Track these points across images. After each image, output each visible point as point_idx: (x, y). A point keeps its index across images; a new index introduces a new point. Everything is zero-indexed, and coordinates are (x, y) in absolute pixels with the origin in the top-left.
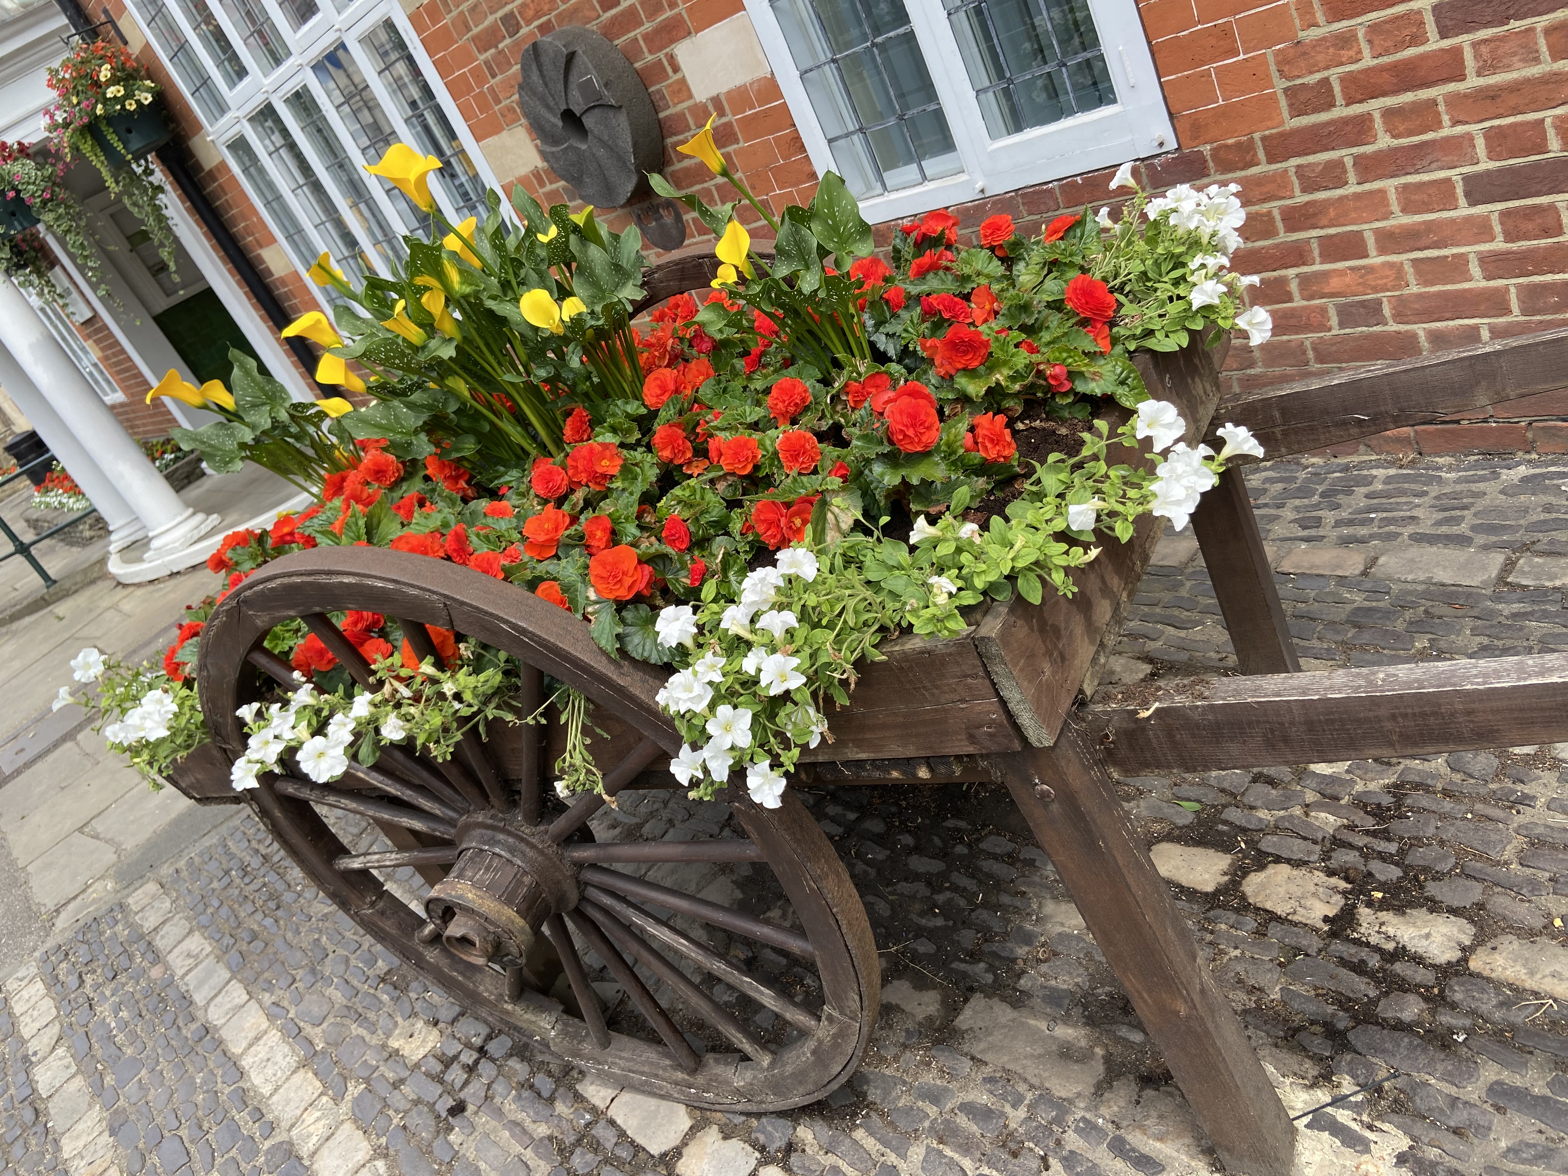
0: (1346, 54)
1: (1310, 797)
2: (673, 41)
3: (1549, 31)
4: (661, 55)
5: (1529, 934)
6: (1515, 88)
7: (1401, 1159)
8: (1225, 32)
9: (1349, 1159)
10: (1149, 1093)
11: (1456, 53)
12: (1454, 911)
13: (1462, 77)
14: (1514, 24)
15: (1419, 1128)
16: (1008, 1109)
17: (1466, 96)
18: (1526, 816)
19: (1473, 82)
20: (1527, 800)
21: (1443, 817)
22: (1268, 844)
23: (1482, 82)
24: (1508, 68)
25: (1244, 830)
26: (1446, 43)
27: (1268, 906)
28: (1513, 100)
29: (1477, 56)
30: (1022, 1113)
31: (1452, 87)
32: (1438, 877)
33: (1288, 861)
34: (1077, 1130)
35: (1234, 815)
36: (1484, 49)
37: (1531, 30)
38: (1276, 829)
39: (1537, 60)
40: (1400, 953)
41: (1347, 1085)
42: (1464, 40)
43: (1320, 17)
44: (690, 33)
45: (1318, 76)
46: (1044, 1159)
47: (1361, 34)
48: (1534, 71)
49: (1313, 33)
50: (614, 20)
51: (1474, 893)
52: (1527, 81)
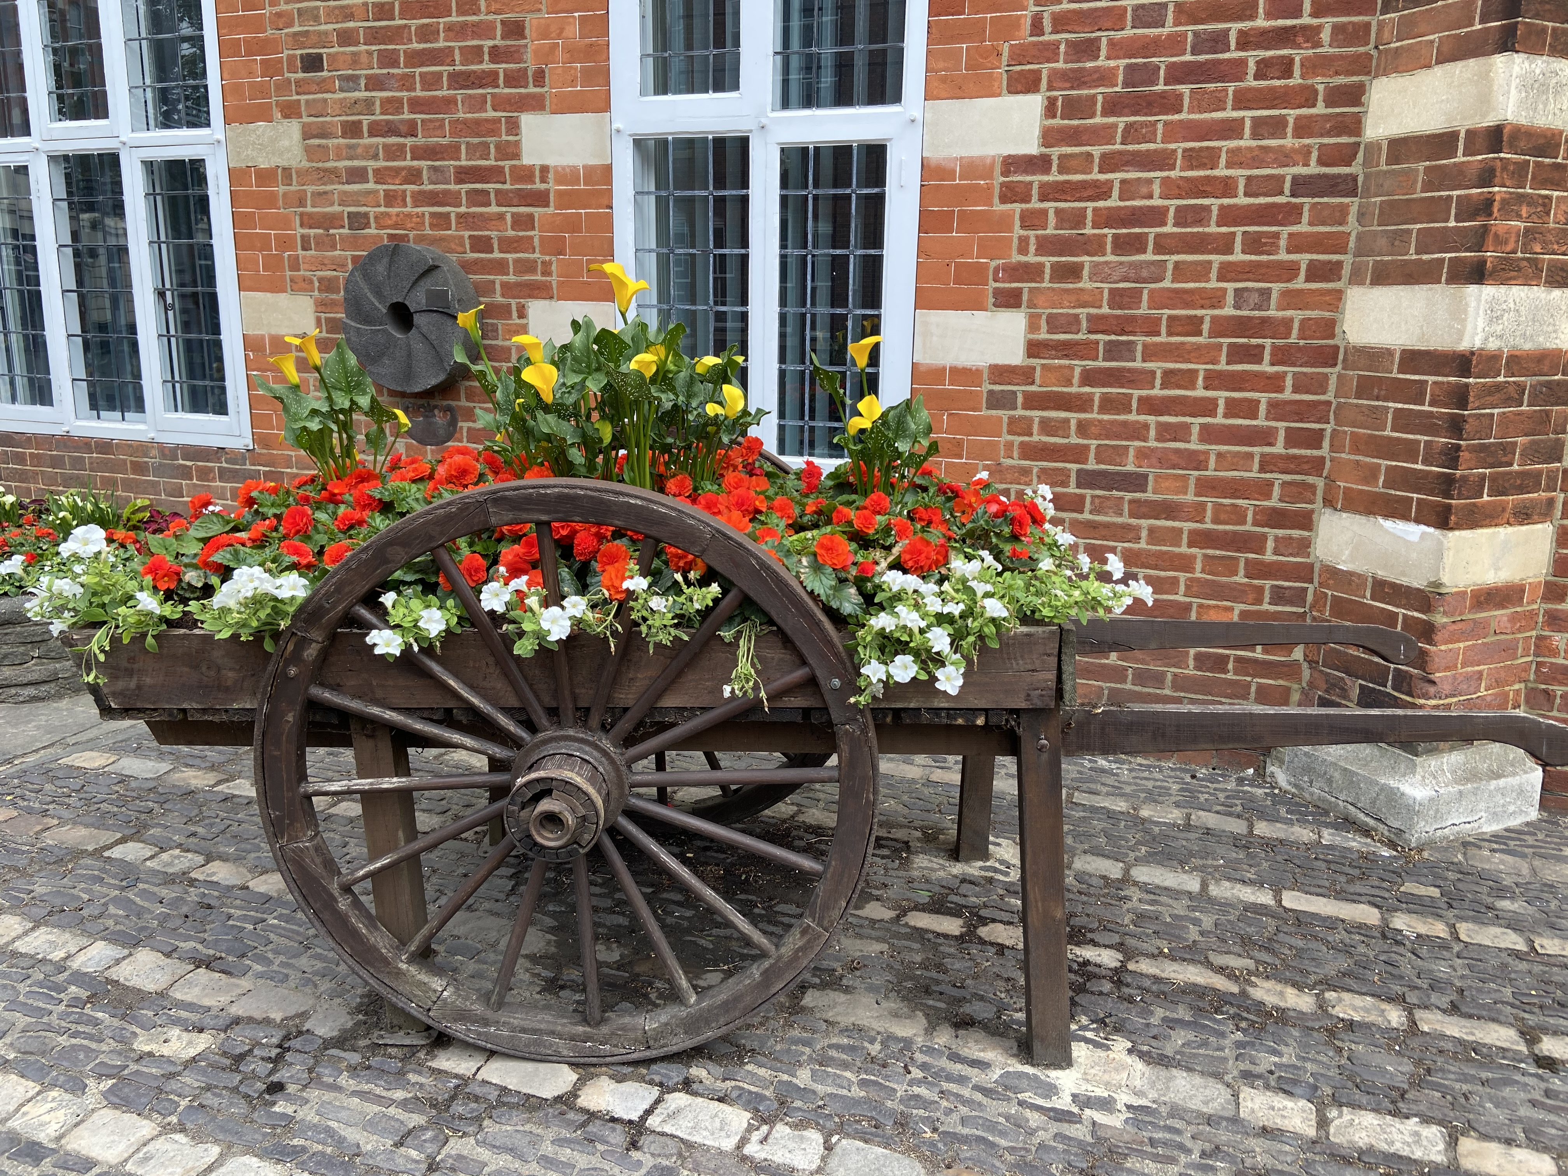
0: (1023, 479)
1: (1001, 892)
2: (531, 296)
3: (1131, 502)
4: (513, 302)
5: (1153, 956)
6: (1107, 526)
7: (1130, 1051)
8: (959, 443)
9: (1103, 1054)
10: (961, 1032)
11: (1082, 497)
12: (1106, 946)
13: (1082, 512)
14: (1114, 492)
15: (1134, 1038)
16: (866, 1044)
17: (1081, 523)
18: (1129, 905)
19: (1086, 516)
20: (1127, 898)
21: (1084, 903)
22: (983, 913)
23: (1091, 517)
24: (1106, 514)
25: (966, 907)
26: (1078, 491)
27: (1000, 941)
28: (1104, 532)
29: (1092, 503)
30: (878, 1046)
31: (1075, 515)
32: (1091, 931)
33: (1001, 922)
34: (921, 1052)
35: (953, 898)
36: (1097, 501)
37: (1122, 498)
38: (985, 906)
39: (1121, 515)
40: (1086, 963)
41: (1084, 1020)
42: (1088, 492)
43: (1016, 455)
44: (552, 298)
45: (1004, 486)
46: (906, 1067)
47: (1035, 471)
48: (1119, 520)
49: (1009, 462)
50: (476, 262)
51: (1116, 939)
52: (1114, 524)
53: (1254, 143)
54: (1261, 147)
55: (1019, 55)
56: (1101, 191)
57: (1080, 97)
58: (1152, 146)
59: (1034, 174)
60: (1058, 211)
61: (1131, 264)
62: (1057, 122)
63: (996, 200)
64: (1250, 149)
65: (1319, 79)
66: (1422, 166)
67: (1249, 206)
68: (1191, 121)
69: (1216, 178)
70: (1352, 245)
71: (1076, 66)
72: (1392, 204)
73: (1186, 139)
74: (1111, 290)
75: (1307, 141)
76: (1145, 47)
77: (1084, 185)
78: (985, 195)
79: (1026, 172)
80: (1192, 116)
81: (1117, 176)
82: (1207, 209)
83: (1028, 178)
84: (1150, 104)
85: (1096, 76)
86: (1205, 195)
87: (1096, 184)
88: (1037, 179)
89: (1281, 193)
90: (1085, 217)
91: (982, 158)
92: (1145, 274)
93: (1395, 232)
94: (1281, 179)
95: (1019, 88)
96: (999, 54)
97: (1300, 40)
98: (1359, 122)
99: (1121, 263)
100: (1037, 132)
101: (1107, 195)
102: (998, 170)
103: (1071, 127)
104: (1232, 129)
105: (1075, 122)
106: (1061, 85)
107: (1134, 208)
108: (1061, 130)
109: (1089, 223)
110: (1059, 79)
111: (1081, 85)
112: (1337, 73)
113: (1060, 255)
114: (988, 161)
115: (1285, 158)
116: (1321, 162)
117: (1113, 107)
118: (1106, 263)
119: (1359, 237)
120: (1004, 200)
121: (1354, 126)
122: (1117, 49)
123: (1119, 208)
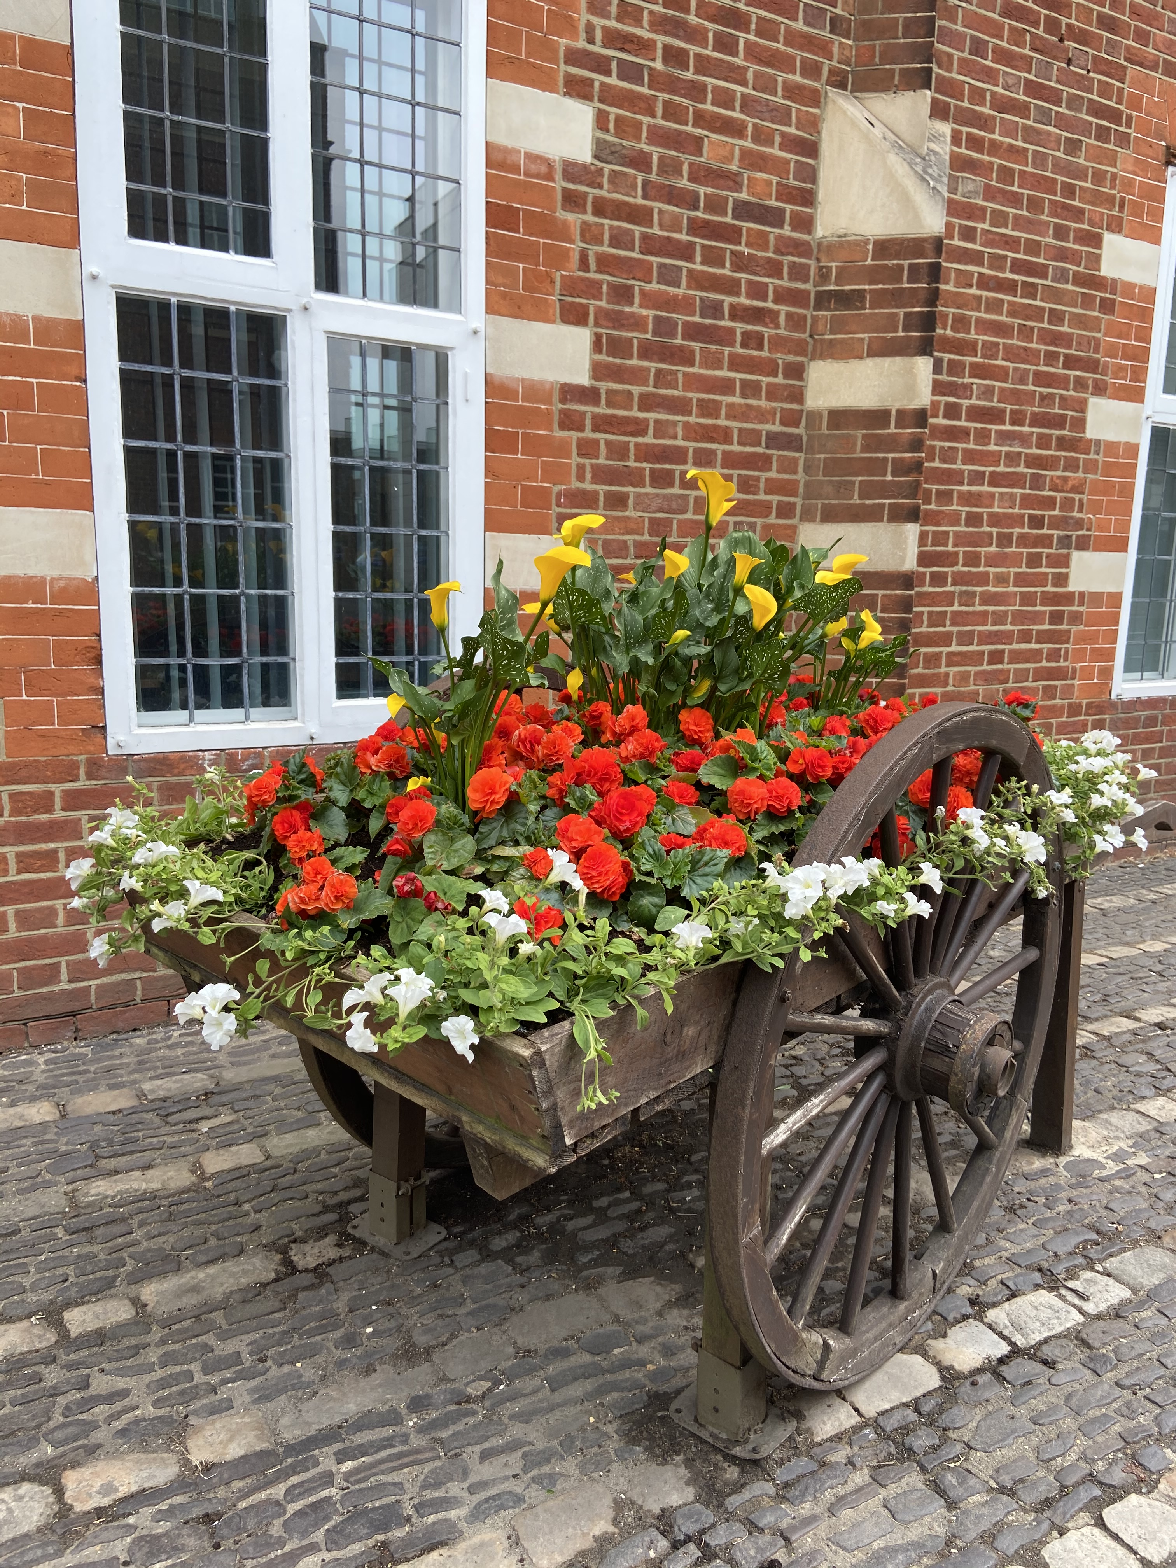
53: (742, 401)
54: (747, 405)
55: (571, 287)
56: (640, 429)
57: (620, 337)
58: (675, 393)
59: (587, 404)
60: (608, 443)
61: (665, 497)
62: (603, 357)
63: (556, 426)
64: (740, 405)
65: (779, 355)
66: (860, 433)
67: (741, 453)
68: (701, 375)
69: (719, 426)
70: (801, 490)
71: (616, 307)
72: (835, 461)
73: (699, 391)
74: (650, 519)
75: (774, 404)
76: (667, 303)
77: (627, 421)
78: (545, 419)
79: (581, 402)
80: (702, 371)
81: (651, 416)
82: (713, 452)
83: (583, 408)
84: (672, 355)
85: (632, 321)
86: (712, 440)
87: (636, 420)
88: (589, 409)
89: (759, 445)
90: (628, 450)
91: (542, 383)
92: (674, 506)
93: (840, 482)
94: (758, 433)
95: (572, 319)
96: (553, 282)
97: (767, 320)
98: (802, 394)
99: (657, 495)
100: (587, 365)
101: (643, 432)
102: (556, 397)
103: (615, 364)
104: (727, 387)
105: (618, 361)
106: (604, 323)
107: (665, 446)
108: (607, 366)
109: (632, 457)
110: (604, 317)
111: (621, 326)
112: (789, 352)
113: (611, 484)
114: (548, 386)
115: (763, 416)
116: (783, 423)
117: (646, 352)
118: (646, 494)
119: (807, 484)
120: (563, 426)
121: (798, 396)
122: (648, 299)
123: (654, 445)
